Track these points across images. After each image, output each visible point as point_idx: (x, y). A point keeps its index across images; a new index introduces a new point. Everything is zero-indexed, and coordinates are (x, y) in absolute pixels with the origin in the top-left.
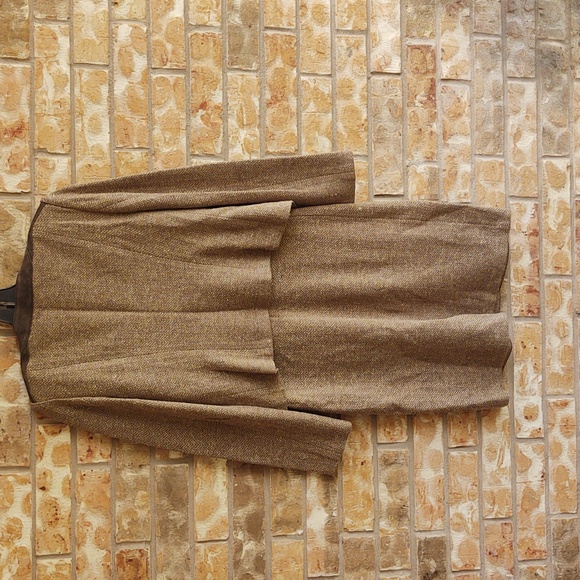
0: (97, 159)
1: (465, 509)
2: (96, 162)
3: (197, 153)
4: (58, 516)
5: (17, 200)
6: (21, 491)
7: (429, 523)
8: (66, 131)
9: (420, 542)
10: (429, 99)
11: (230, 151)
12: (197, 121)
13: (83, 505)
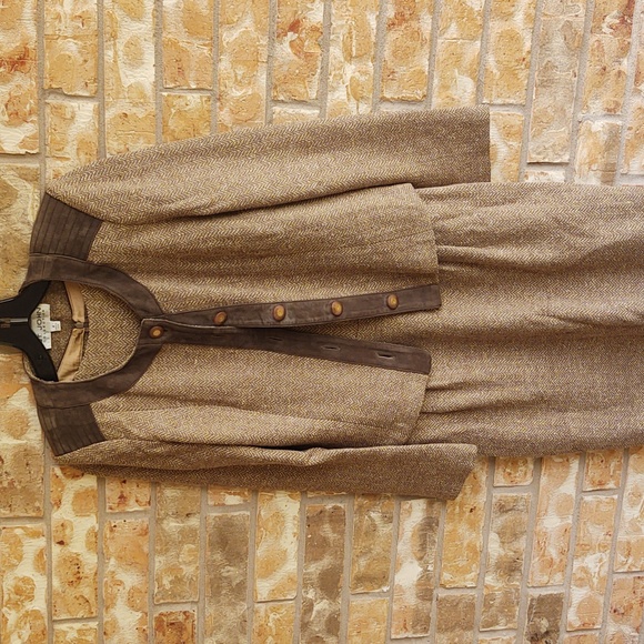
0: (136, 105)
1: (591, 562)
2: (134, 110)
3: (281, 98)
4: (81, 575)
5: (19, 165)
6: (32, 546)
7: (546, 578)
8: (91, 63)
9: (532, 600)
10: (623, 21)
11: (329, 97)
12: (284, 50)
13: (113, 561)
